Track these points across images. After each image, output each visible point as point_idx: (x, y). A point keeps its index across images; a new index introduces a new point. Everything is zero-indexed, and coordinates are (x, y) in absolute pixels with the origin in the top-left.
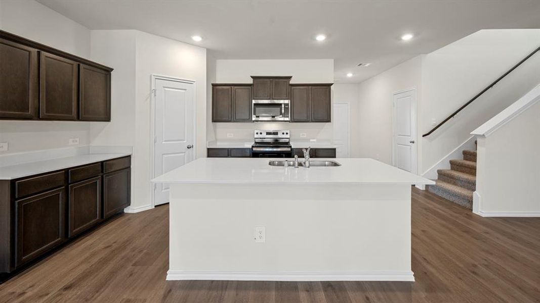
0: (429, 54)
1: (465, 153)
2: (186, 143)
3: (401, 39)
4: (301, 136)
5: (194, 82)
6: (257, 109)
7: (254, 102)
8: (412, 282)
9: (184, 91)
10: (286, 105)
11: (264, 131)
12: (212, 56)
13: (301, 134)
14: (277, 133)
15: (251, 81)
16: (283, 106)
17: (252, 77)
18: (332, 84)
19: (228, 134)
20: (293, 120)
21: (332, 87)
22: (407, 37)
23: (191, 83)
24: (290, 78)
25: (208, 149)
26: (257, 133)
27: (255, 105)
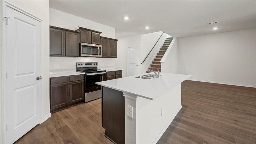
2: (34, 75)
3: (145, 28)
4: (102, 65)
5: (42, 20)
6: (84, 49)
9: (33, 26)
11: (84, 63)
13: (102, 64)
14: (91, 64)
16: (99, 48)
17: (79, 27)
18: (118, 40)
19: (55, 66)
21: (117, 41)
22: (147, 28)
23: (39, 20)
24: (100, 33)
25: (50, 79)
26: (79, 65)
27: (82, 46)
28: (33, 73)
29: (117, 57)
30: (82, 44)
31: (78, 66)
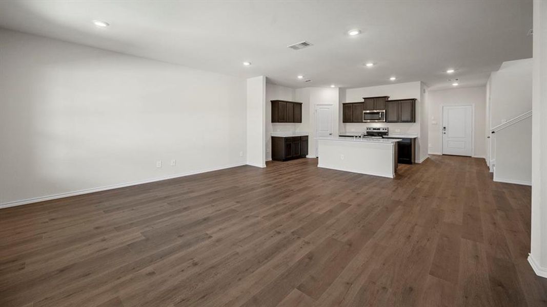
2: (329, 132)
6: (366, 115)
7: (364, 112)
9: (328, 109)
11: (371, 128)
12: (342, 92)
14: (380, 129)
15: (363, 101)
16: (380, 113)
20: (388, 122)
23: (332, 105)
26: (368, 129)
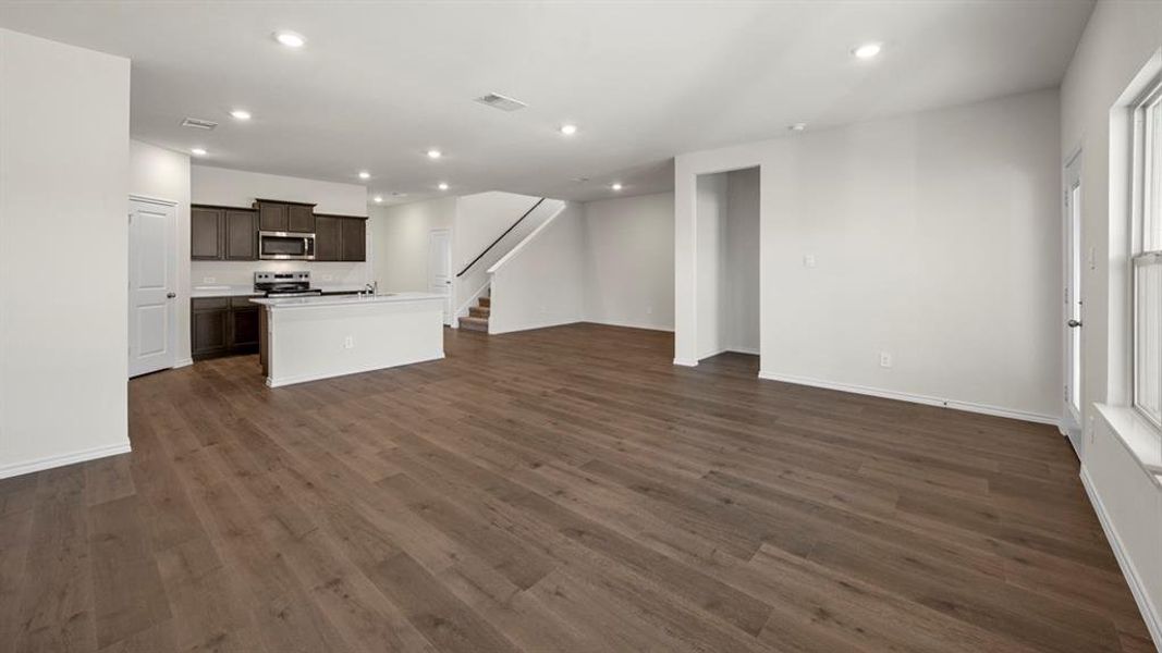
0: (463, 198)
1: (480, 300)
2: (166, 290)
4: (326, 278)
5: (176, 204)
6: (268, 244)
8: (442, 359)
9: (160, 216)
10: (310, 240)
11: (271, 273)
14: (292, 275)
16: (306, 240)
17: (257, 200)
18: (367, 218)
20: (317, 260)
23: (170, 205)
24: (312, 206)
25: (192, 300)
26: (260, 277)
27: (264, 238)
28: (162, 286)
29: (367, 259)
30: (262, 233)
31: (259, 280)
